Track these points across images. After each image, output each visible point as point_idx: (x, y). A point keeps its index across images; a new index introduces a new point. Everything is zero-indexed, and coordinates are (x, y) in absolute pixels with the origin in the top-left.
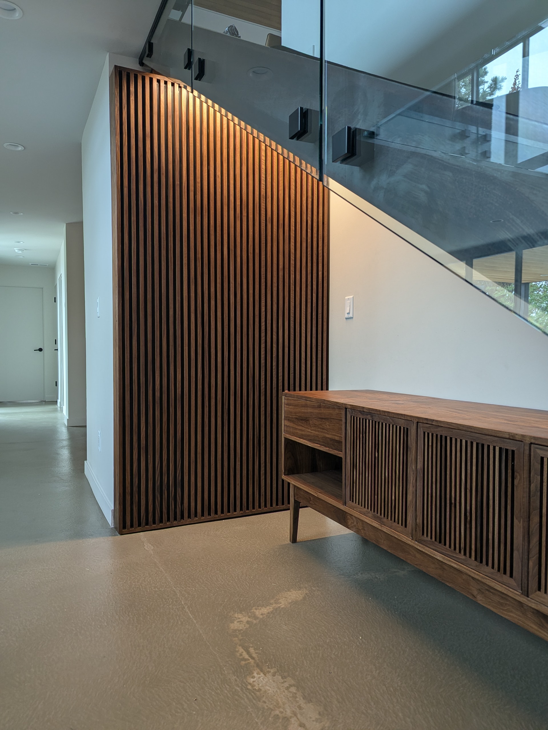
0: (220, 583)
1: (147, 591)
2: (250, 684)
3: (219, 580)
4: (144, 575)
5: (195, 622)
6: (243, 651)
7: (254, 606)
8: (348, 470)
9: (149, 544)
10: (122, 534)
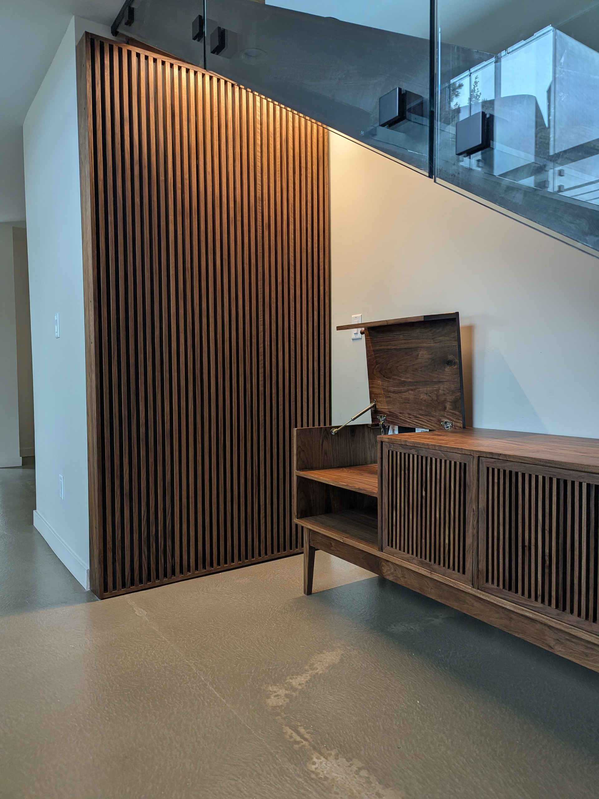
0: (239, 650)
1: (155, 668)
2: (313, 772)
3: (237, 646)
4: (145, 648)
5: (224, 701)
6: (292, 732)
7: (288, 675)
8: (385, 511)
9: (140, 609)
10: (103, 599)
